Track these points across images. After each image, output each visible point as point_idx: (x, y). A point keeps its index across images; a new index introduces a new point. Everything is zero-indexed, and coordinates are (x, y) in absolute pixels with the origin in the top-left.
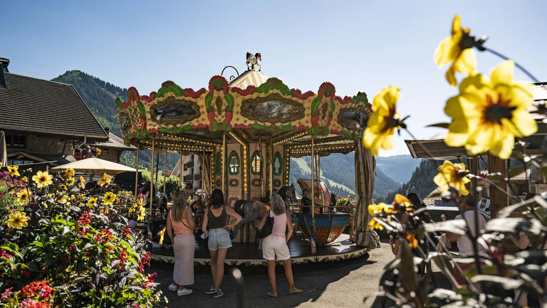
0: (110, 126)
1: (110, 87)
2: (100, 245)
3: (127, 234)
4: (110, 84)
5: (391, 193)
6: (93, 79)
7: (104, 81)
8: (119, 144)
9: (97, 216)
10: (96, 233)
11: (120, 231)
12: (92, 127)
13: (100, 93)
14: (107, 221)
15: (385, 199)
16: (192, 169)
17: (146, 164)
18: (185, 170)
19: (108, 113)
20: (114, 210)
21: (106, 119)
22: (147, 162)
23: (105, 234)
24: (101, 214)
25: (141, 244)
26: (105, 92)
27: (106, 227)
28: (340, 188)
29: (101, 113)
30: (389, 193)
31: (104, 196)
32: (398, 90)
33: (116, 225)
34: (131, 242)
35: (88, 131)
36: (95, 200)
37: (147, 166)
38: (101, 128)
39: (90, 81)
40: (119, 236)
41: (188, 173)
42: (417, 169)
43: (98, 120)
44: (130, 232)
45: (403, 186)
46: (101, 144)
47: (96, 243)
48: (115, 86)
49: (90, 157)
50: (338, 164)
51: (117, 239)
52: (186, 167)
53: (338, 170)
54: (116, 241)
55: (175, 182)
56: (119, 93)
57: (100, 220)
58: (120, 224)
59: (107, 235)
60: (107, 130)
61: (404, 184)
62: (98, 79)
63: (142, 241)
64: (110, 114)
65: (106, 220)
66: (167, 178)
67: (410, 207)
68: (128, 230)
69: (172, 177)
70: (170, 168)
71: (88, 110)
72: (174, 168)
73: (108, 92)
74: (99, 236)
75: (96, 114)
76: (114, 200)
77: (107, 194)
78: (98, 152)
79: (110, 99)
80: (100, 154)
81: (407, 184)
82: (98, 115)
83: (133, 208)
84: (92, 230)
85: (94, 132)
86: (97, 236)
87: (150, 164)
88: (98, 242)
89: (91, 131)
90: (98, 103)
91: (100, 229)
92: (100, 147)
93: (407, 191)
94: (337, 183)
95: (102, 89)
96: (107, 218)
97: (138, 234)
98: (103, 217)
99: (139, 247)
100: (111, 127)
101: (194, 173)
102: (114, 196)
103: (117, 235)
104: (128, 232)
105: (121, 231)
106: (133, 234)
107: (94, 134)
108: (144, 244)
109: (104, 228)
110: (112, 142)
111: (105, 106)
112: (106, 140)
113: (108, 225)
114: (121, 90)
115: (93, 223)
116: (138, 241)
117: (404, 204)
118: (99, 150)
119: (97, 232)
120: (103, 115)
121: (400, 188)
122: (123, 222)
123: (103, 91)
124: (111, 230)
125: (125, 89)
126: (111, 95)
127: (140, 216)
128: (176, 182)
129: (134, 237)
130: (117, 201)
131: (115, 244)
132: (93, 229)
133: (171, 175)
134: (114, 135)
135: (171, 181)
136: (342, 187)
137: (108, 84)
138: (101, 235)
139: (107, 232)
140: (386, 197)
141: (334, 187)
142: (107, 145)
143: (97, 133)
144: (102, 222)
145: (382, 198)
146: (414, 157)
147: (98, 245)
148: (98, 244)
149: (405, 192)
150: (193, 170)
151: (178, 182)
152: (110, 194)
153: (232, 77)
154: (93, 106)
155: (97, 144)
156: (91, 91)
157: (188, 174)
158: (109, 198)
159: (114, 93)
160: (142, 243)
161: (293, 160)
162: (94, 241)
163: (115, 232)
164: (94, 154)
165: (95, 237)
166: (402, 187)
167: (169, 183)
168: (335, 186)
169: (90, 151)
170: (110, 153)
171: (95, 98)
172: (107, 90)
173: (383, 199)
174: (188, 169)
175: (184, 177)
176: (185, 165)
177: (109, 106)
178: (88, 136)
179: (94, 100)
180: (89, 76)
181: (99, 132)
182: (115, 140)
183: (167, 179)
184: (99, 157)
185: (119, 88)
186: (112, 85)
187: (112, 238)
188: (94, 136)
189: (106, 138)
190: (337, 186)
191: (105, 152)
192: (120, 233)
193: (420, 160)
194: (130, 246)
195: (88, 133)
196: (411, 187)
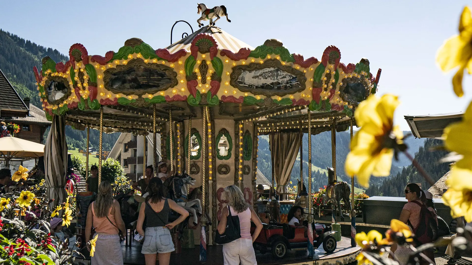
0: (32, 95)
1: (31, 46)
2: (13, 260)
3: (48, 244)
4: (31, 42)
5: (387, 180)
6: (10, 36)
7: (23, 38)
8: (42, 118)
9: (11, 222)
10: (8, 245)
11: (39, 241)
12: (8, 97)
13: (19, 54)
14: (23, 228)
15: (380, 188)
16: (134, 149)
17: (77, 143)
18: (126, 151)
19: (29, 79)
20: (32, 213)
21: (26, 86)
22: (78, 141)
23: (20, 246)
24: (15, 219)
25: (66, 256)
26: (24, 53)
27: (22, 236)
28: (323, 173)
29: (20, 79)
30: (385, 180)
31: (19, 196)
32: (396, 98)
33: (34, 232)
34: (54, 254)
35: (3, 103)
36: (7, 201)
37: (78, 146)
38: (19, 99)
39: (6, 39)
40: (37, 248)
41: (129, 154)
42: (421, 149)
43: (16, 88)
44: (52, 242)
45: (403, 171)
46: (19, 119)
47: (8, 257)
48: (38, 45)
49: (6, 136)
50: (320, 143)
51: (35, 252)
52: (127, 147)
53: (321, 151)
54: (34, 253)
55: (112, 167)
56: (42, 54)
57: (14, 226)
58: (39, 231)
59: (22, 247)
60: (27, 101)
61: (404, 168)
62: (16, 36)
63: (67, 252)
64: (32, 81)
65: (22, 226)
66: (103, 161)
67: (410, 237)
68: (50, 239)
69: (109, 160)
70: (107, 149)
71: (3, 76)
72: (112, 148)
73: (28, 53)
74: (12, 248)
75: (14, 80)
76: (32, 201)
77: (24, 193)
78: (16, 129)
79: (31, 61)
80: (18, 131)
81: (408, 169)
82: (16, 82)
83: (56, 212)
84: (4, 240)
85: (11, 104)
86: (10, 248)
87: (81, 143)
88: (11, 256)
89: (7, 103)
90: (16, 67)
91: (14, 238)
92: (18, 123)
93: (408, 177)
94: (319, 167)
95: (21, 48)
96: (23, 223)
97: (63, 244)
98: (17, 222)
99: (64, 260)
100: (32, 97)
101: (138, 155)
102: (32, 196)
103: (36, 246)
104: (50, 242)
105: (41, 240)
106: (57, 243)
107: (11, 106)
108: (70, 256)
109: (19, 236)
110: (34, 115)
111: (24, 71)
112: (27, 114)
113: (24, 233)
114: (45, 50)
115: (6, 230)
116: (63, 252)
117: (403, 234)
118: (17, 127)
119: (10, 243)
120: (22, 82)
121: (399, 173)
122: (43, 228)
123: (23, 51)
124: (28, 240)
125: (49, 49)
126: (32, 56)
127: (65, 220)
128: (114, 166)
129: (58, 246)
130: (36, 202)
131: (33, 257)
132: (5, 238)
133: (108, 158)
134: (35, 107)
135: (108, 165)
136: (325, 172)
137: (29, 42)
138: (14, 246)
139: (22, 244)
140: (382, 185)
141: (315, 172)
142: (28, 120)
143: (14, 105)
144: (16, 229)
145: (375, 186)
146: (416, 137)
147: (11, 260)
148: (11, 258)
149: (406, 178)
150: (135, 151)
151: (116, 166)
152: (27, 193)
153: (185, 35)
154: (10, 70)
155: (14, 119)
156: (7, 52)
157: (129, 156)
158: (25, 198)
159: (36, 54)
160: (68, 255)
161: (262, 138)
162: (6, 254)
163: (33, 242)
164: (11, 131)
165: (8, 249)
166: (401, 173)
167: (105, 167)
168: (317, 171)
169: (6, 128)
170: (31, 130)
171: (12, 60)
172: (27, 50)
173: (377, 187)
174: (130, 150)
175: (125, 160)
176: (125, 145)
177: (29, 71)
178: (3, 109)
179: (11, 63)
180: (5, 33)
181: (17, 104)
182: (37, 113)
183: (104, 163)
184: (18, 136)
185: (42, 47)
186: (34, 44)
187: (29, 250)
188: (10, 110)
189: (25, 112)
190: (318, 171)
191: (25, 129)
192: (39, 243)
193: (425, 139)
194: (52, 260)
195: (3, 106)
196: (414, 172)
